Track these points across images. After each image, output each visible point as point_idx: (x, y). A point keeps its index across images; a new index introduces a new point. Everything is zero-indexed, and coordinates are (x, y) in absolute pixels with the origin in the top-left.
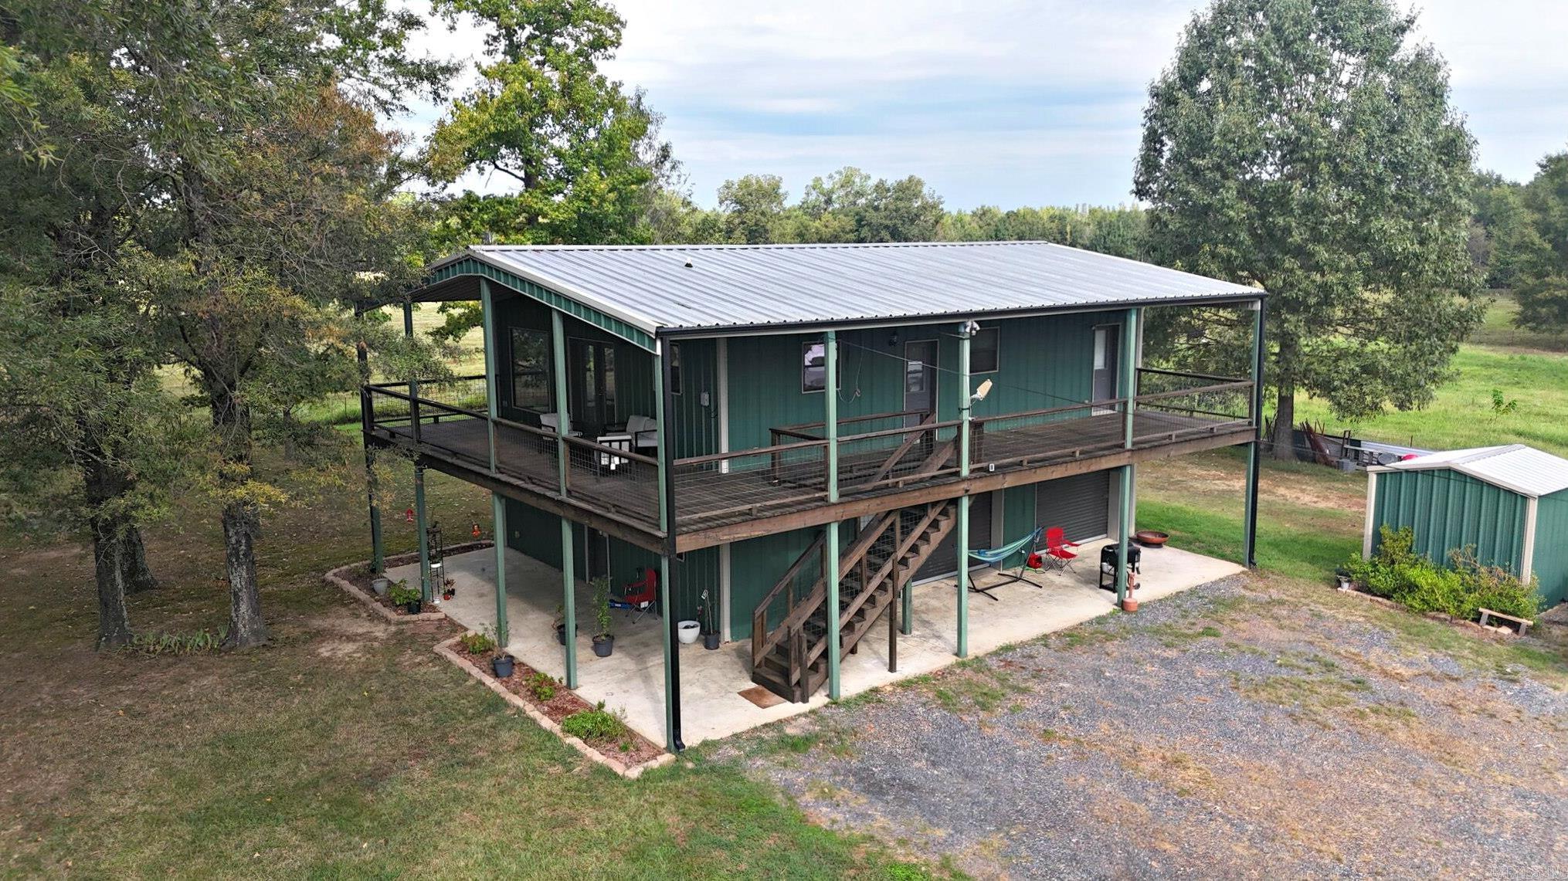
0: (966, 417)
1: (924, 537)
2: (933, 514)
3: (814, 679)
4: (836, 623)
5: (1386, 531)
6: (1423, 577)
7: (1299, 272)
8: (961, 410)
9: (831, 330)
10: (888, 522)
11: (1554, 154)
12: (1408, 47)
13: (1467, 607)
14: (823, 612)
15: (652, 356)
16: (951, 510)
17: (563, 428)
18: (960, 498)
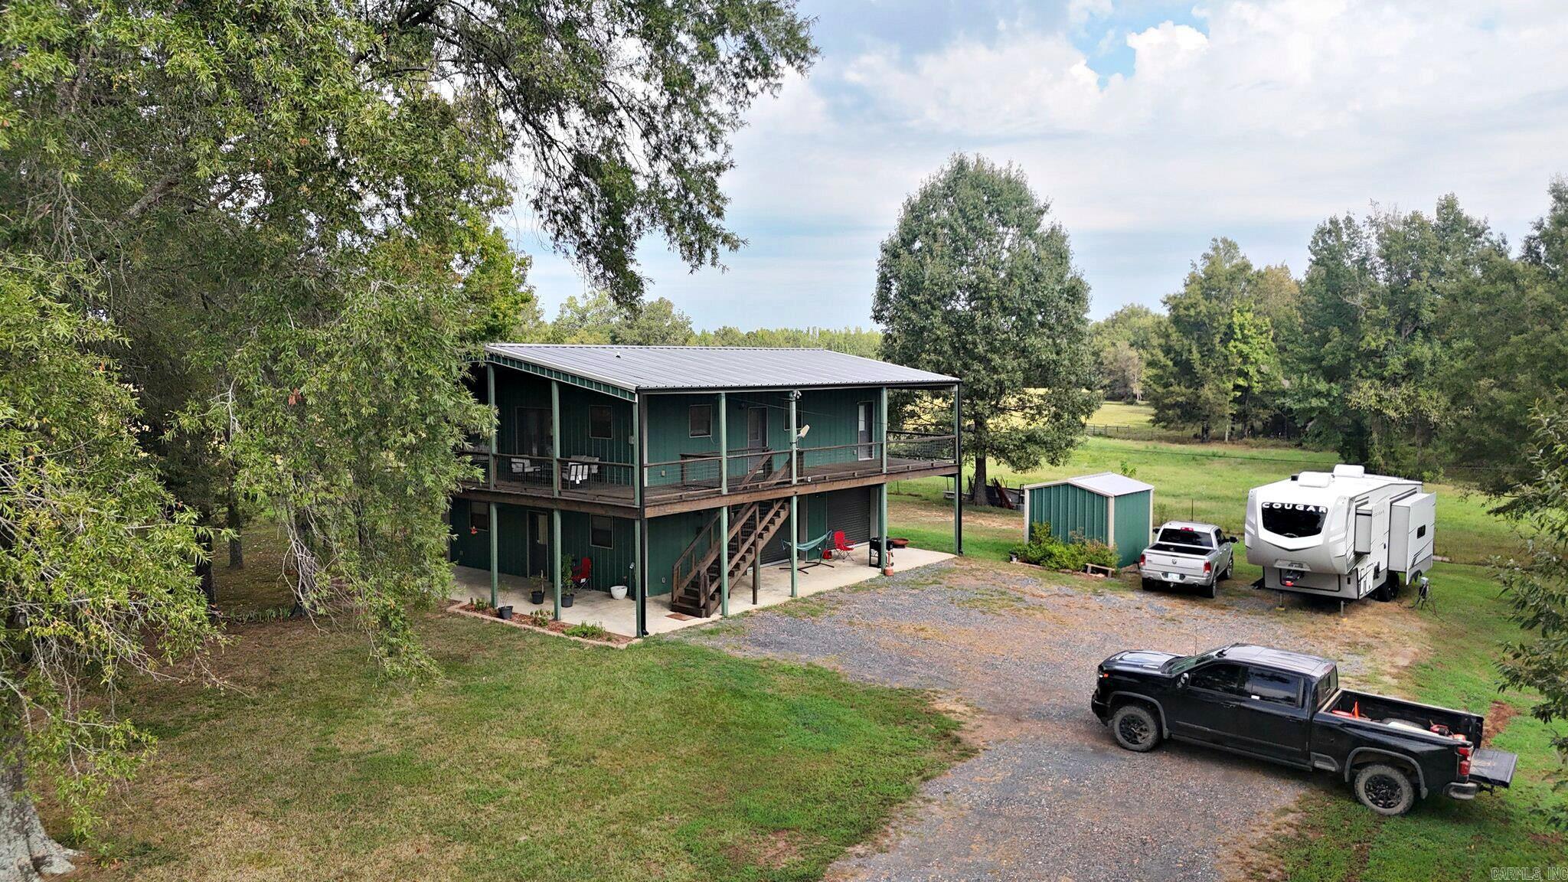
0: (795, 448)
1: (772, 521)
2: (776, 507)
3: (713, 604)
4: (726, 568)
5: (1035, 524)
6: (1056, 549)
7: (983, 372)
8: (791, 444)
9: (723, 392)
10: (752, 510)
11: (1172, 294)
12: (1046, 224)
13: (1080, 563)
14: (718, 561)
15: (632, 404)
16: (787, 506)
17: (557, 454)
18: (792, 497)
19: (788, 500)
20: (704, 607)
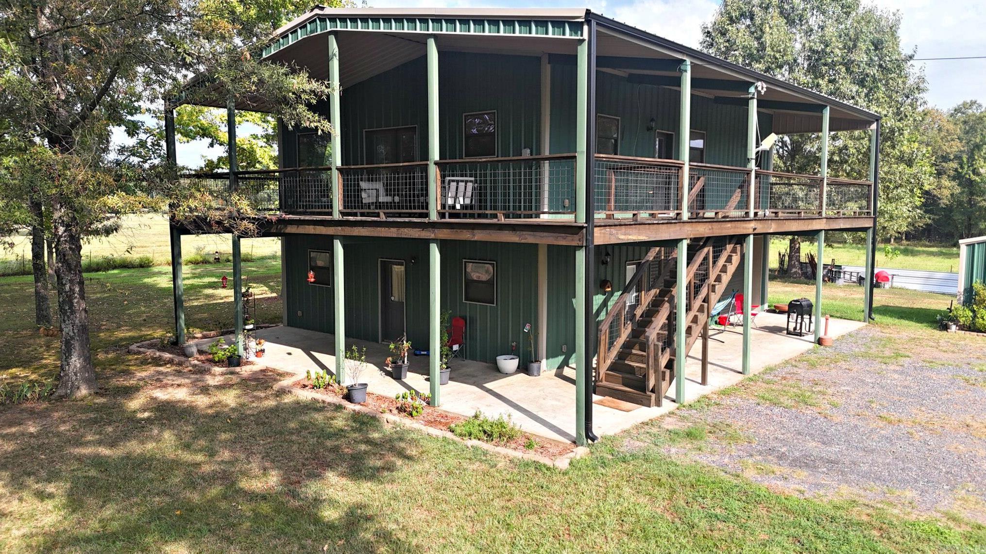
0: (754, 167)
3: (664, 387)
4: (684, 336)
8: (749, 160)
9: (687, 57)
10: (706, 250)
16: (739, 247)
17: (435, 153)
18: (749, 235)
19: (740, 239)
20: (653, 391)
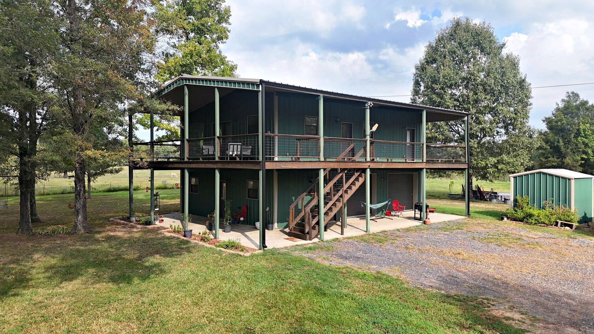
0: (368, 138)
2: (357, 174)
3: (314, 232)
4: (323, 210)
5: (518, 197)
6: (535, 212)
8: (366, 135)
9: (322, 95)
10: (341, 175)
13: (553, 220)
14: (317, 206)
15: (258, 92)
16: (363, 175)
17: (218, 134)
18: (367, 169)
19: (364, 170)
20: (308, 233)
